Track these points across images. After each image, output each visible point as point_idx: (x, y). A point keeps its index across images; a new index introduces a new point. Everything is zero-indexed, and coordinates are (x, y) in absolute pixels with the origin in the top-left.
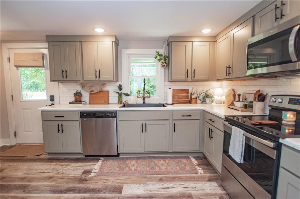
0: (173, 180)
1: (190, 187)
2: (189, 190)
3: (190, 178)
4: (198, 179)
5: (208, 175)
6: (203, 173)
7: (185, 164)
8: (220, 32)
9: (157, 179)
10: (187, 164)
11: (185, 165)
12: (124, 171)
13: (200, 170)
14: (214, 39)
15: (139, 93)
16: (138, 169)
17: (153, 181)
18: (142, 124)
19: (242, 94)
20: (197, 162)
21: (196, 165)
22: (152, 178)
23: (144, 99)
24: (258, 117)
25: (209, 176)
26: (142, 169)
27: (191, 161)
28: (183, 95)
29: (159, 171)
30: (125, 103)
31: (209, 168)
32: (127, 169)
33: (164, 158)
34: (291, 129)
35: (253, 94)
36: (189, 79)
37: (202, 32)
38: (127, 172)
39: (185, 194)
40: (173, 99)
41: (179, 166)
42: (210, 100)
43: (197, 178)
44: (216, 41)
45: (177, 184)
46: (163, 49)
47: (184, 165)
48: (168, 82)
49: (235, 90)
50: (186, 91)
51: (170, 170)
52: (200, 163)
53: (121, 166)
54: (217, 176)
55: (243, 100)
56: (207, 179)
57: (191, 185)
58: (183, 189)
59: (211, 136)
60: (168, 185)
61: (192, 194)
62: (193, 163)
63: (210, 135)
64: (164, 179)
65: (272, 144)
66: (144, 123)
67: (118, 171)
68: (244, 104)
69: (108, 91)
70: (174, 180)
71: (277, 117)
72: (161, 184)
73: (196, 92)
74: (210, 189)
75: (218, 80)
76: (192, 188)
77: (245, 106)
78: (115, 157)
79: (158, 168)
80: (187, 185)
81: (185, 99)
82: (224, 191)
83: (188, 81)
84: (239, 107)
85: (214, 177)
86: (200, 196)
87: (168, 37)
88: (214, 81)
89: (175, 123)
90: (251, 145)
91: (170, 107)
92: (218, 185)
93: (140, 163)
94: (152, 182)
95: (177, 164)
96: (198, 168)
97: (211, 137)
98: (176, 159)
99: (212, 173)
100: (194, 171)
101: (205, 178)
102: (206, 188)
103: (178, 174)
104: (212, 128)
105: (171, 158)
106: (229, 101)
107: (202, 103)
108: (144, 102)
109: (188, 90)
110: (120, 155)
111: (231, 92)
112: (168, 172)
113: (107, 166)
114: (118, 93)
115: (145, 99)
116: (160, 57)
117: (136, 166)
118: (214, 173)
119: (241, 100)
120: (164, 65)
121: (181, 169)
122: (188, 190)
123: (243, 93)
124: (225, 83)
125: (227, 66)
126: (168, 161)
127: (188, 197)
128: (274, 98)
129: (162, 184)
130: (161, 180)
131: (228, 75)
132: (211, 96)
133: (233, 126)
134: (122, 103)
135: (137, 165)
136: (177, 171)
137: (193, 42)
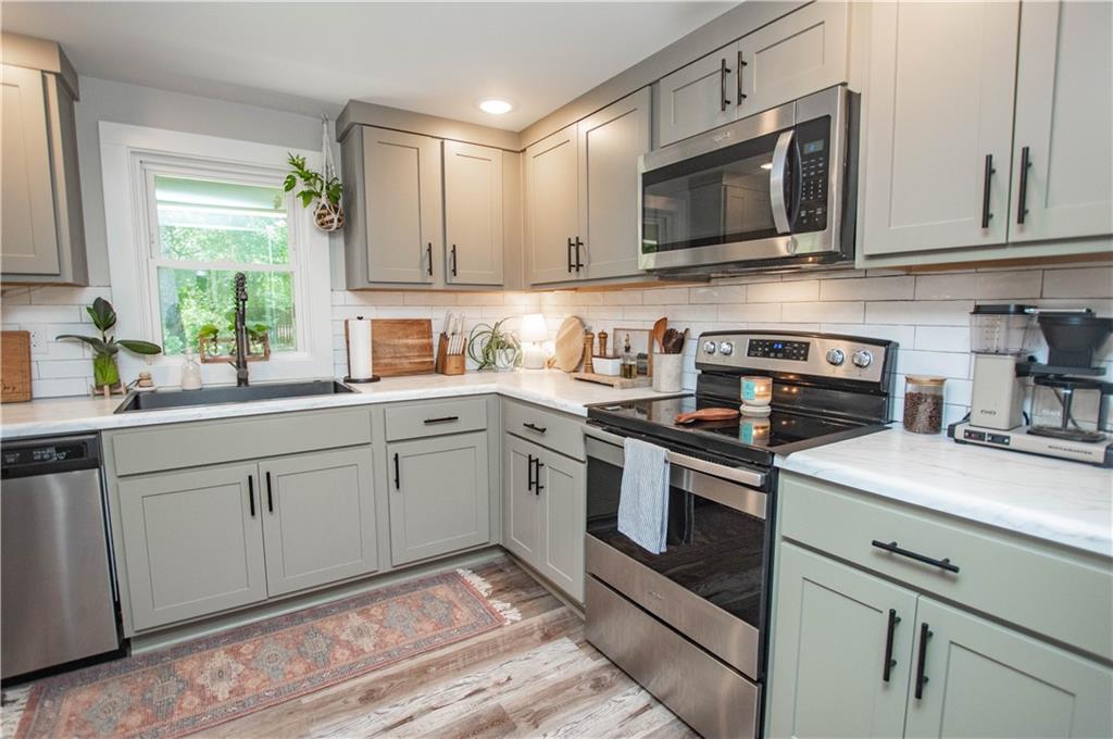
0: (419, 681)
1: (491, 684)
2: (491, 697)
3: (480, 652)
4: (508, 647)
5: (536, 620)
6: (519, 619)
7: (450, 602)
8: (538, 119)
9: (353, 700)
10: (456, 602)
11: (451, 605)
12: (175, 719)
13: (505, 609)
14: (516, 142)
15: (214, 340)
16: (251, 684)
17: (336, 713)
18: (250, 478)
19: (610, 332)
20: (488, 586)
21: (489, 597)
22: (327, 703)
23: (241, 365)
24: (669, 401)
25: (541, 622)
26: (269, 679)
27: (467, 585)
28: (410, 341)
29: (351, 661)
30: (138, 389)
31: (535, 594)
32: (191, 701)
33: (362, 603)
34: (763, 428)
35: (647, 333)
36: (438, 281)
37: (481, 110)
38: (195, 719)
39: (481, 716)
40: (373, 359)
41: (428, 616)
42: (510, 357)
43: (503, 641)
44: (525, 150)
45: (441, 689)
46: (321, 151)
47: (447, 608)
48: (348, 293)
49: (585, 321)
50: (423, 327)
51: (397, 643)
52: (501, 586)
53: (151, 700)
54: (563, 614)
55: (615, 351)
56: (538, 635)
57: (492, 674)
58: (468, 699)
59: (537, 482)
60: (407, 706)
61: (503, 705)
62: (475, 593)
63: (534, 480)
64: (384, 686)
65: (756, 478)
66: (258, 471)
67: (143, 724)
68: (623, 365)
69: (24, 336)
70: (425, 678)
71: (729, 399)
72: (374, 716)
73: (459, 331)
74: (558, 667)
75: (537, 287)
76: (498, 684)
77: (627, 372)
78: (104, 666)
79: (347, 653)
80: (478, 682)
81: (419, 356)
82: (598, 658)
83: (434, 287)
84: (610, 374)
85: (558, 619)
86: (535, 704)
87: (346, 103)
88: (521, 290)
89: (397, 455)
90: (684, 488)
91: (366, 395)
92: (577, 645)
93: (253, 652)
94: (335, 721)
95: (419, 613)
96: (497, 605)
97: (535, 485)
98: (412, 591)
99: (548, 610)
100: (489, 620)
101: (531, 634)
102: (545, 668)
103: (430, 651)
104: (537, 453)
105: (390, 593)
106: (571, 359)
107: (480, 368)
108: (242, 381)
109: (429, 321)
110: (132, 644)
111: (574, 328)
112: (389, 655)
113: (63, 722)
114: (93, 342)
115: (245, 367)
116: (310, 185)
117: (234, 674)
118: (553, 608)
119: (610, 352)
120: (328, 218)
121: (437, 627)
122: (486, 700)
123: (615, 329)
124: (550, 298)
125: (570, 240)
126: (380, 610)
127: (492, 725)
128: (708, 343)
129: (380, 711)
130: (370, 697)
131: (574, 269)
132: (511, 341)
133: (625, 436)
134: (122, 389)
135: (241, 668)
136: (427, 640)
137: (446, 141)
